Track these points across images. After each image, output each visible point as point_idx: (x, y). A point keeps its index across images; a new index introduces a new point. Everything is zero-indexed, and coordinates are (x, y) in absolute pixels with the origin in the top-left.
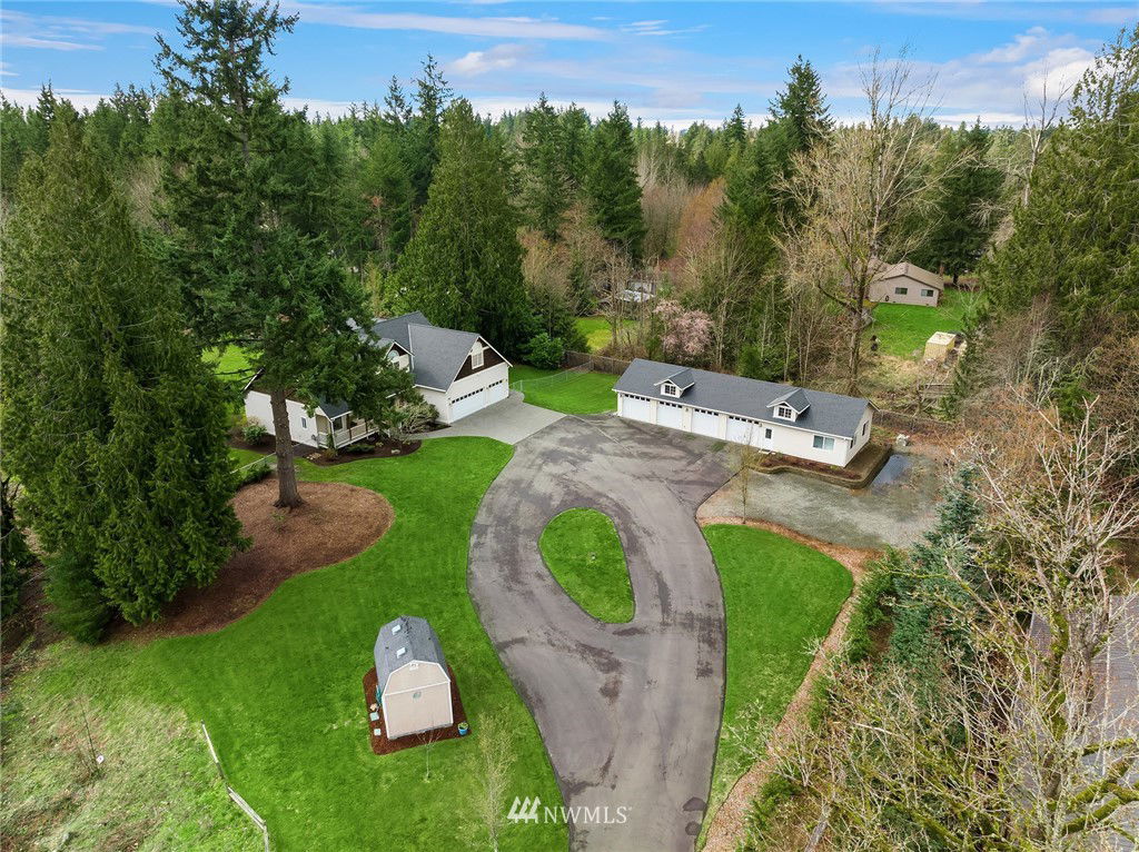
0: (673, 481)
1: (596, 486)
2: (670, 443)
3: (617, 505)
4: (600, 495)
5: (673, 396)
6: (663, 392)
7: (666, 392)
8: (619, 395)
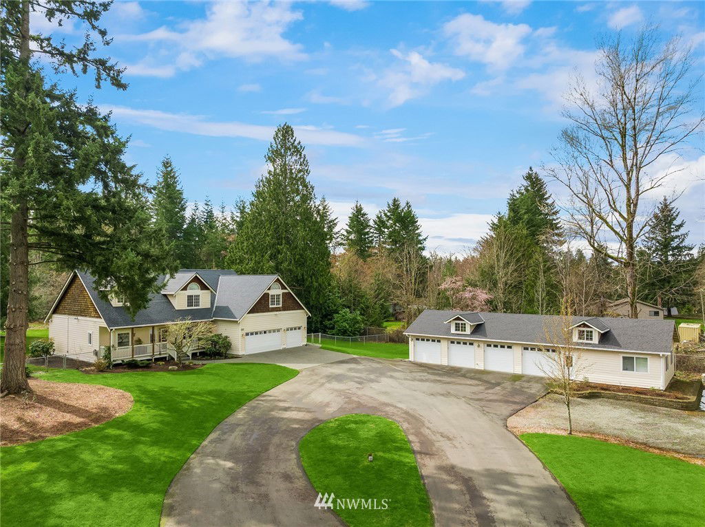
0: (471, 399)
1: (383, 399)
2: (464, 376)
3: (406, 413)
4: (387, 405)
5: (463, 333)
6: (453, 331)
7: (456, 330)
8: (410, 339)
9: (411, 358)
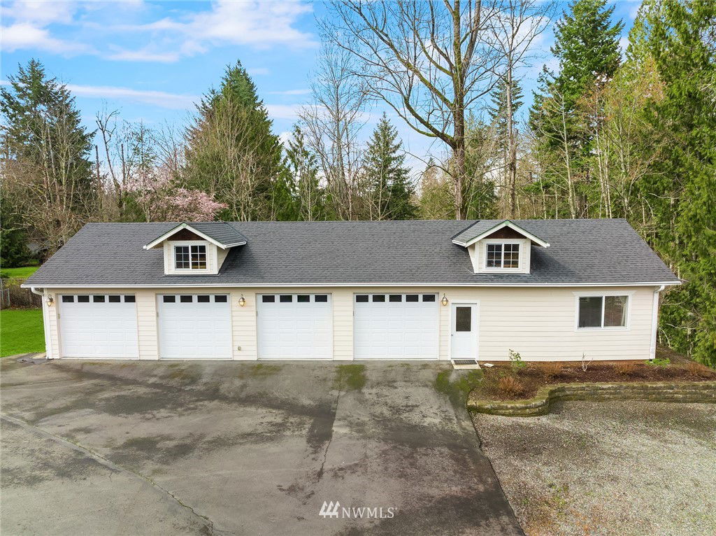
5: (199, 271)
6: (170, 267)
7: (179, 266)
8: (45, 300)
9: (52, 351)
